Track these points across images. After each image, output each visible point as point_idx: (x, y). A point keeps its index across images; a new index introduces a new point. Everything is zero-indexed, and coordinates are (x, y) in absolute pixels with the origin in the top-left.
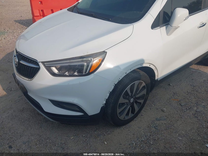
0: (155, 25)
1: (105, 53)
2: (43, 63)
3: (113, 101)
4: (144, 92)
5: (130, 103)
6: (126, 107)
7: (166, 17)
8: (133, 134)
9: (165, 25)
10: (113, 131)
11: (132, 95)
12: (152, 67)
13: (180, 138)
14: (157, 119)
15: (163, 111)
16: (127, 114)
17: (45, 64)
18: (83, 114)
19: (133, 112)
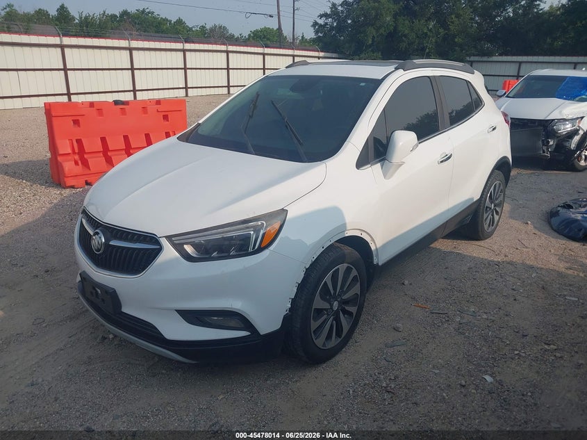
0: (362, 162)
1: (285, 213)
2: (169, 238)
3: (303, 302)
4: (356, 289)
5: (333, 311)
6: (326, 319)
7: (380, 148)
8: (345, 376)
9: (380, 161)
10: (304, 376)
11: (335, 293)
12: (365, 236)
13: (437, 371)
14: (386, 346)
15: (396, 329)
16: (329, 337)
17: (173, 239)
18: (248, 333)
19: (339, 334)
